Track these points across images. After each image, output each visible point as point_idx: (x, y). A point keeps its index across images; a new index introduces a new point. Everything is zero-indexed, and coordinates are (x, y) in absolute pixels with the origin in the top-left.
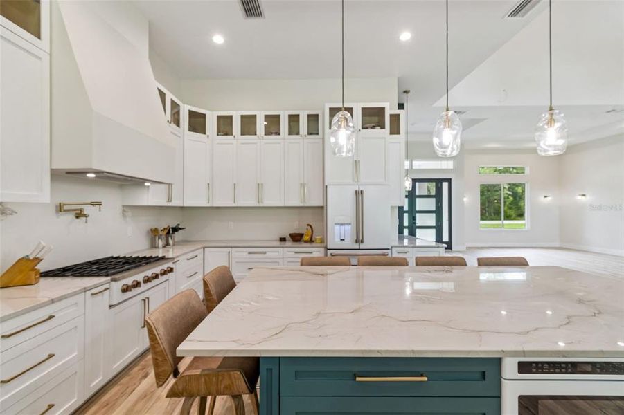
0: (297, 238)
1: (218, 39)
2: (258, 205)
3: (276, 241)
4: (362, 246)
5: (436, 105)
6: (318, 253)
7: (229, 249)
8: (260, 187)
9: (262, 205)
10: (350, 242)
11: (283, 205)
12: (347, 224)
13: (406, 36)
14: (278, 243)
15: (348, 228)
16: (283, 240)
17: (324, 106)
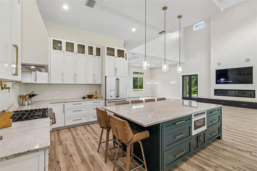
0: (90, 97)
1: (65, 7)
2: (75, 83)
3: (82, 98)
4: (118, 98)
5: (130, 51)
6: (102, 102)
7: (64, 104)
8: (75, 75)
9: (76, 83)
10: (114, 97)
11: (85, 83)
12: (114, 90)
13: (134, 30)
14: (82, 100)
15: (113, 92)
16: (84, 98)
17: (105, 46)
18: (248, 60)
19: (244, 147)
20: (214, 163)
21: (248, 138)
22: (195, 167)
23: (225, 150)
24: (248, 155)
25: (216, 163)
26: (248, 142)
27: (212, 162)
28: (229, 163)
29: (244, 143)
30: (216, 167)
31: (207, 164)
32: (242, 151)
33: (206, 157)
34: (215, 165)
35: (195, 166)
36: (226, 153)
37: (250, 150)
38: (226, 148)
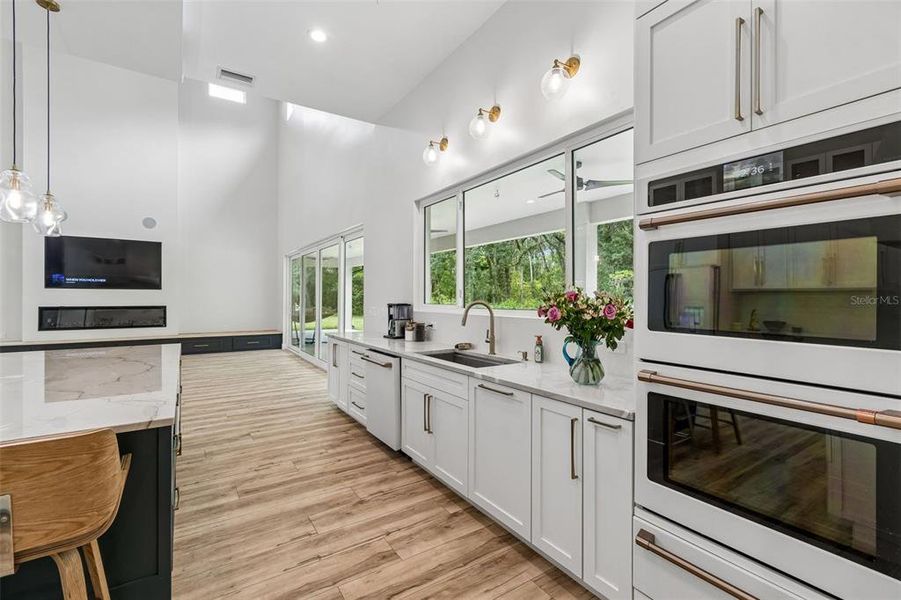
18: (149, 223)
19: (231, 431)
20: (223, 485)
21: (220, 416)
22: (201, 518)
23: (212, 454)
24: (249, 441)
25: (226, 483)
26: (226, 421)
27: (217, 486)
28: (243, 468)
29: (224, 426)
30: (235, 487)
31: (215, 497)
32: (236, 439)
33: (196, 486)
34: (228, 486)
35: (197, 516)
36: (219, 458)
37: (245, 433)
38: (208, 449)
